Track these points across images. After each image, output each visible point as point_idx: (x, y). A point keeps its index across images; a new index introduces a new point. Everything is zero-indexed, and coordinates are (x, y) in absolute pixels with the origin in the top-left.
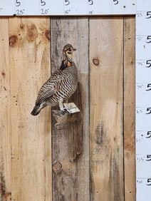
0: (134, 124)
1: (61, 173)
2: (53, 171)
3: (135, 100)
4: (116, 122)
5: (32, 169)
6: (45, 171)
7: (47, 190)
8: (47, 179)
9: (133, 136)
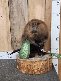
0: (50, 17)
1: (15, 42)
2: (12, 41)
3: (51, 5)
4: (41, 17)
5: (2, 40)
6: (8, 41)
7: (10, 49)
8: (9, 44)
9: (49, 23)
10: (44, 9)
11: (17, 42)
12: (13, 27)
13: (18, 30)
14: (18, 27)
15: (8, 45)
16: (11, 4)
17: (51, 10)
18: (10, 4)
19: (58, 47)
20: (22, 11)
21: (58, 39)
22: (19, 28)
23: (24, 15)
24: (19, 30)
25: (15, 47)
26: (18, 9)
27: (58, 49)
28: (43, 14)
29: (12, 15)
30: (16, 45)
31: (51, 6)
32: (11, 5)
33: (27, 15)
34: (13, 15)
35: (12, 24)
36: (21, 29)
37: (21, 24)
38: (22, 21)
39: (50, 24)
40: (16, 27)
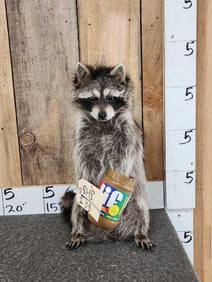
10: (135, 28)
11: (42, 149)
12: (24, 96)
13: (44, 105)
14: (42, 95)
15: (8, 164)
16: (16, 12)
17: (162, 31)
18: (13, 10)
19: (193, 168)
20: (56, 36)
21: (193, 135)
22: (48, 99)
23: (64, 53)
24: (47, 106)
25: (32, 171)
26: (43, 29)
27: (193, 175)
28: (135, 48)
29: (18, 50)
30: (39, 164)
31: (160, 18)
32: (17, 15)
33: (75, 50)
34: (24, 51)
35: (20, 82)
36: (53, 101)
37: (54, 84)
38: (58, 73)
39: (162, 83)
40: (35, 97)
